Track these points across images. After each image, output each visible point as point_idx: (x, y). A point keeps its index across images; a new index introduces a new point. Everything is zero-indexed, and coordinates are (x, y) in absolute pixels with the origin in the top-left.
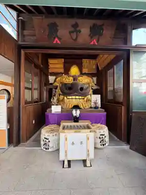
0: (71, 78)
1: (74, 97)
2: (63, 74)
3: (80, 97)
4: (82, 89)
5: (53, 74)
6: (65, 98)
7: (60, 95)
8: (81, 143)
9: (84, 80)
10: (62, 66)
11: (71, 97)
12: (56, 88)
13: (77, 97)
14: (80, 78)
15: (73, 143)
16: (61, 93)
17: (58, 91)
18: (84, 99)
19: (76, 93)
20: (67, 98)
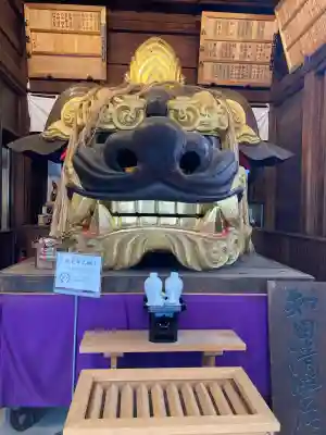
3: (181, 207)
9: (201, 113)
10: (96, 44)
16: (77, 182)
18: (201, 216)
19: (159, 186)
20: (109, 207)
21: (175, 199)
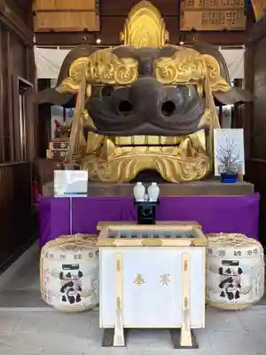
0: (130, 64)
1: (139, 139)
2: (95, 34)
3: (164, 140)
4: (169, 107)
5: (53, 38)
6: (109, 142)
7: (86, 130)
8: (165, 279)
9: (180, 69)
11: (128, 140)
12: (71, 101)
13: (153, 139)
14: (165, 63)
15: (139, 280)
16: (92, 124)
17: (81, 115)
18: (178, 145)
19: (148, 125)
20: (114, 141)
21: (159, 134)
